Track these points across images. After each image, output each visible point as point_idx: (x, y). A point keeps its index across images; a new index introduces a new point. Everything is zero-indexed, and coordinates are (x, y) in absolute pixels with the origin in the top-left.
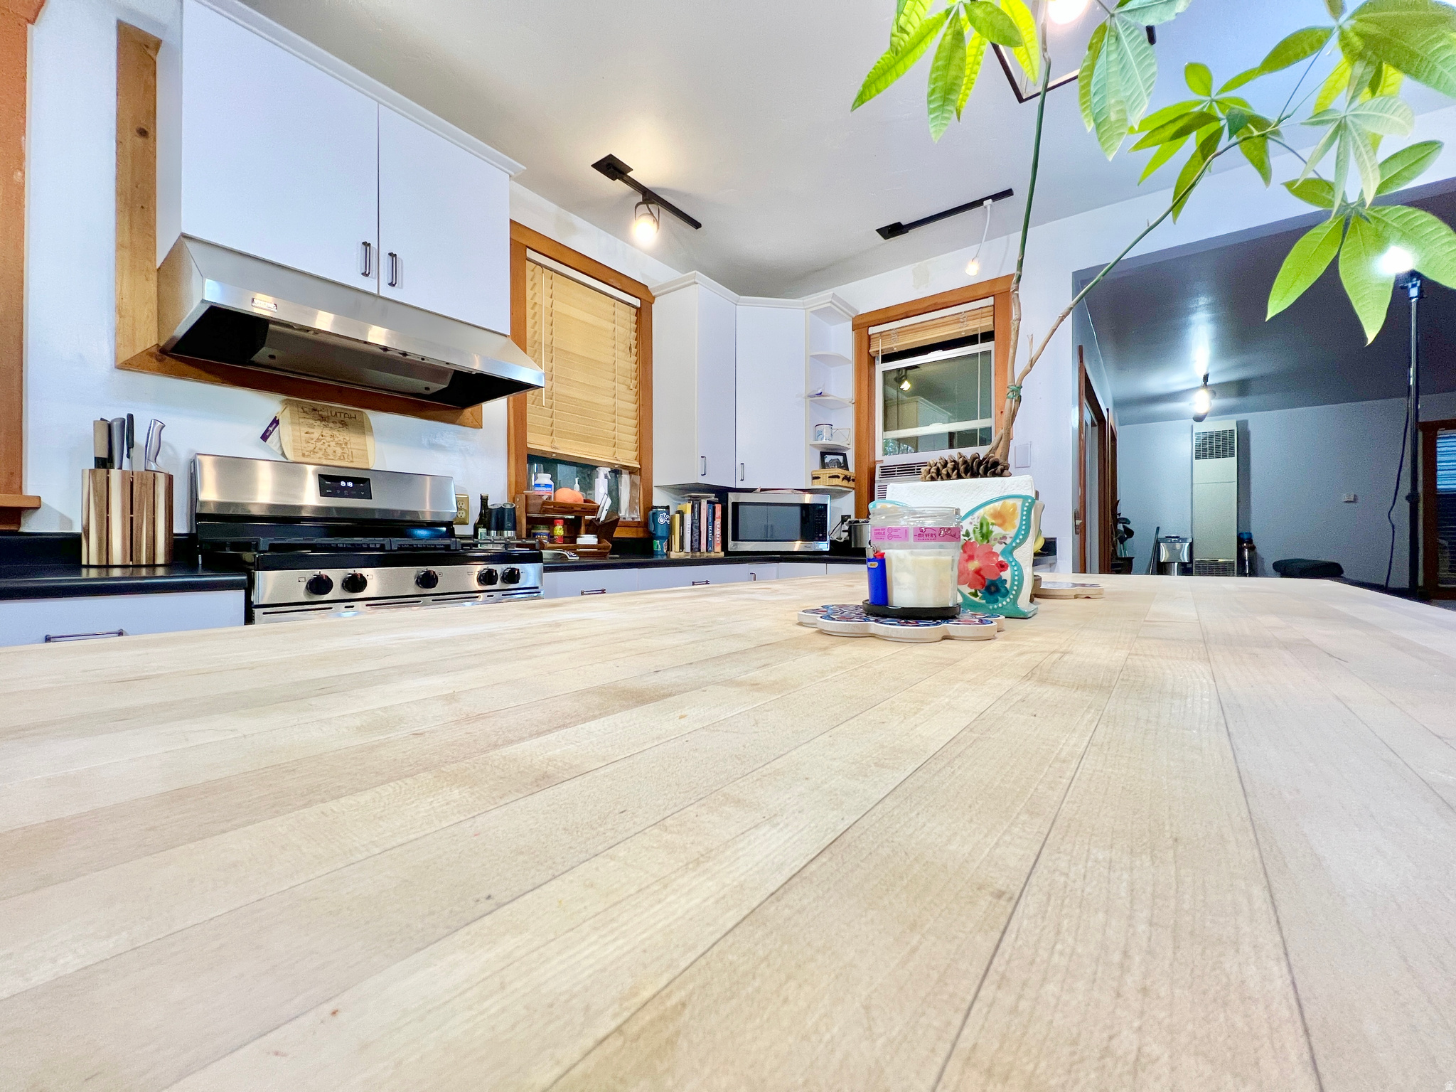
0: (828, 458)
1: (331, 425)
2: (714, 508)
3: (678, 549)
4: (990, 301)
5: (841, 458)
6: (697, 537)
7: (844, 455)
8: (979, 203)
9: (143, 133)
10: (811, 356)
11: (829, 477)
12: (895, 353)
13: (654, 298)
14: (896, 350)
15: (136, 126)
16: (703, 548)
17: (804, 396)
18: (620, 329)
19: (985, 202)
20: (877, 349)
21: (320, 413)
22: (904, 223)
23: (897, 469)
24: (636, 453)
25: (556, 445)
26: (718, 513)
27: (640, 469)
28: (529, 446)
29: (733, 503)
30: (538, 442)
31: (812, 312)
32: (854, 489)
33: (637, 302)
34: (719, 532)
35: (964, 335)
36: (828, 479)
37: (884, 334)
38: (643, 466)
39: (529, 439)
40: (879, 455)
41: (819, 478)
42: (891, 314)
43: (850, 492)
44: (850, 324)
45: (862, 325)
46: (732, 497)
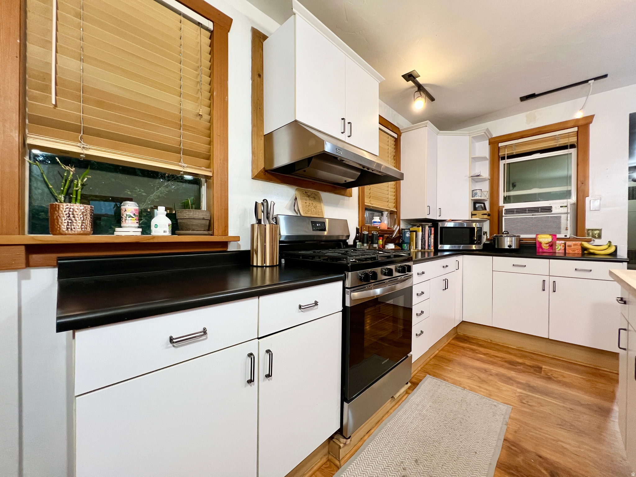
0: (477, 205)
1: (311, 199)
2: (431, 229)
3: (414, 248)
4: (576, 129)
5: (482, 205)
6: (424, 243)
7: (484, 204)
8: (587, 81)
9: (260, 76)
10: (472, 158)
11: (482, 214)
12: (514, 155)
13: (401, 133)
14: (515, 153)
15: (258, 73)
16: (427, 247)
17: (468, 176)
18: (390, 148)
19: (590, 82)
20: (504, 153)
21: (308, 194)
22: (536, 94)
23: (515, 211)
24: (394, 204)
25: (372, 203)
26: (433, 232)
27: (396, 212)
28: (365, 204)
29: (440, 227)
30: (367, 203)
31: (472, 137)
32: (489, 219)
33: (396, 136)
34: (433, 241)
35: (558, 146)
36: (481, 215)
37: (507, 146)
38: (398, 210)
39: (365, 201)
40: (501, 203)
41: (476, 215)
42: (512, 137)
43: (487, 221)
44: (488, 141)
45: (494, 143)
46: (440, 225)
